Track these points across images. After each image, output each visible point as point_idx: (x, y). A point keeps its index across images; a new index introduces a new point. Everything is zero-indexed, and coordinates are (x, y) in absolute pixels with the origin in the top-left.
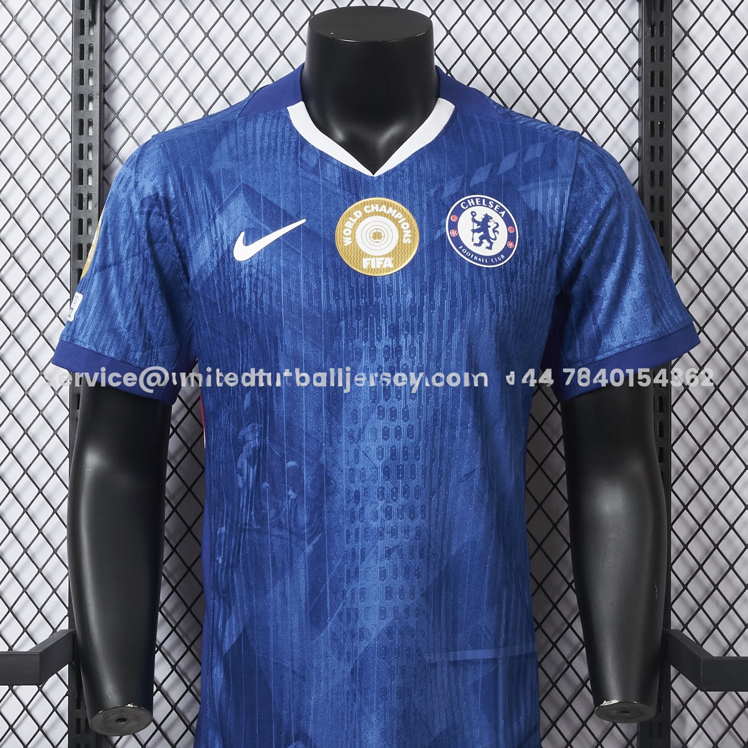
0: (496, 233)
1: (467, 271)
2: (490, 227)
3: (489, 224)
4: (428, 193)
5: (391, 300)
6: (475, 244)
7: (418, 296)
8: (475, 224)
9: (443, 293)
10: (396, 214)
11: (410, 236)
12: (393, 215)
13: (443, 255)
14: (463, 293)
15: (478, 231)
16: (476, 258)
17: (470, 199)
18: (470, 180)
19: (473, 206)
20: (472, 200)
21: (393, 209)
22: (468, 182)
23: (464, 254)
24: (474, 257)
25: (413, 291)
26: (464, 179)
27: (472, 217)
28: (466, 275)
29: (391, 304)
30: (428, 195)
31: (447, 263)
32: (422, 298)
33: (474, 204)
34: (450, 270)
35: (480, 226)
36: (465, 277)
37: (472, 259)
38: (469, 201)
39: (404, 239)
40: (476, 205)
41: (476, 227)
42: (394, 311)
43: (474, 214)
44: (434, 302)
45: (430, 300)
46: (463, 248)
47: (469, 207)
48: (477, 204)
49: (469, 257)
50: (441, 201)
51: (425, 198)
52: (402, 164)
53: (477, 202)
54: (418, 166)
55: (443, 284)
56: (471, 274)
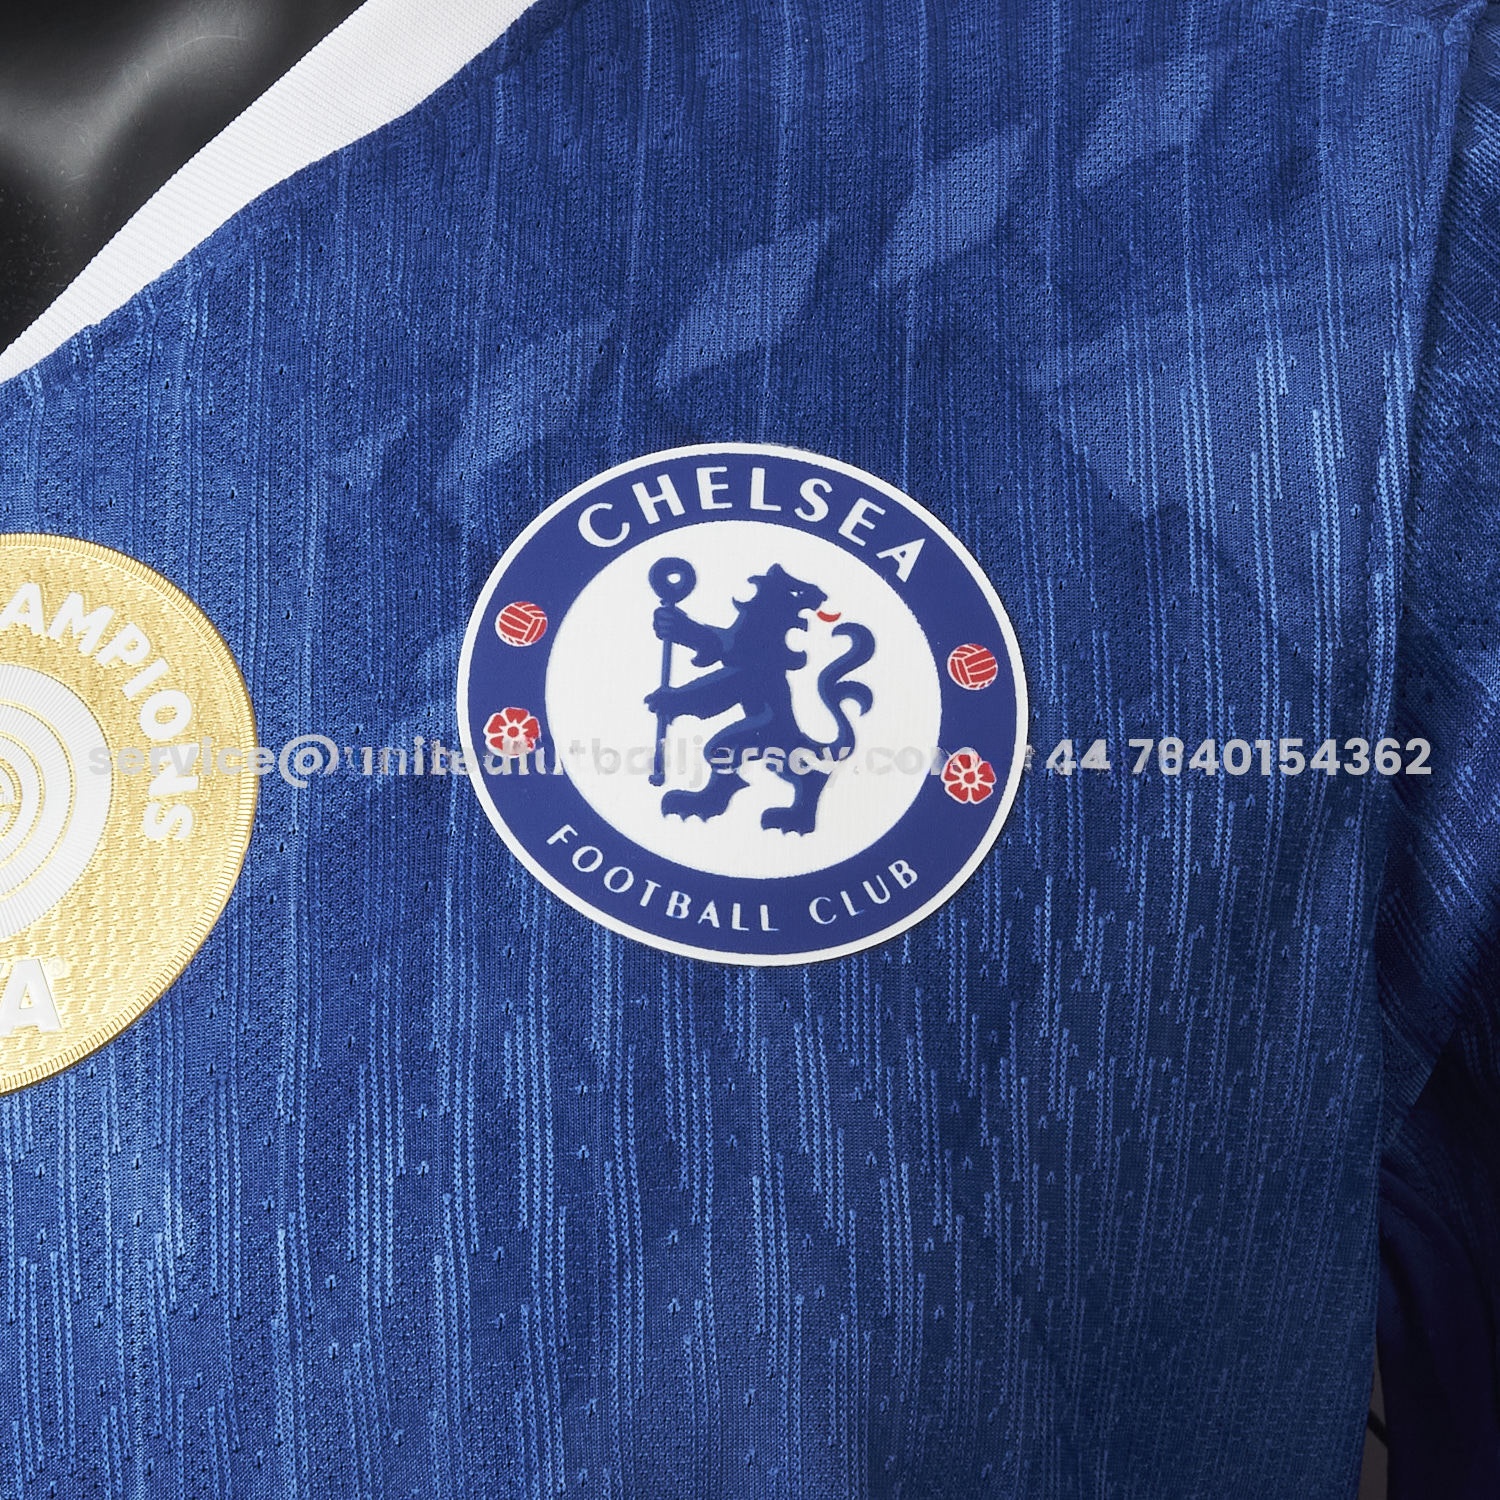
0: (850, 707)
1: (604, 1011)
2: (799, 660)
3: (795, 640)
4: (344, 463)
5: (43, 1273)
6: (678, 804)
7: (227, 1238)
8: (683, 654)
9: (414, 1196)
10: (107, 638)
11: (191, 784)
12: (86, 649)
13: (425, 905)
14: (574, 1181)
15: (700, 700)
16: (678, 905)
17: (649, 476)
18: (660, 343)
19: (668, 522)
20: (664, 481)
21: (92, 606)
22: (645, 364)
23: (588, 887)
24: (660, 899)
25: (194, 1197)
26: (610, 345)
27: (656, 602)
28: (600, 1043)
29: (45, 1307)
30: (334, 478)
31: (452, 967)
32: (258, 1256)
33: (677, 508)
34: (471, 1015)
35: (719, 665)
36: (587, 1065)
37: (653, 919)
38: (639, 489)
39: (152, 810)
40: (695, 514)
41: (686, 669)
42: (65, 1365)
43: (674, 578)
44: (348, 1280)
45: (321, 1259)
46: (574, 843)
47: (643, 532)
48: (707, 502)
49: (623, 907)
50: (429, 507)
51: (316, 505)
52: (165, 290)
53: (706, 488)
54: (277, 286)
55: (417, 1130)
56: (639, 1027)
